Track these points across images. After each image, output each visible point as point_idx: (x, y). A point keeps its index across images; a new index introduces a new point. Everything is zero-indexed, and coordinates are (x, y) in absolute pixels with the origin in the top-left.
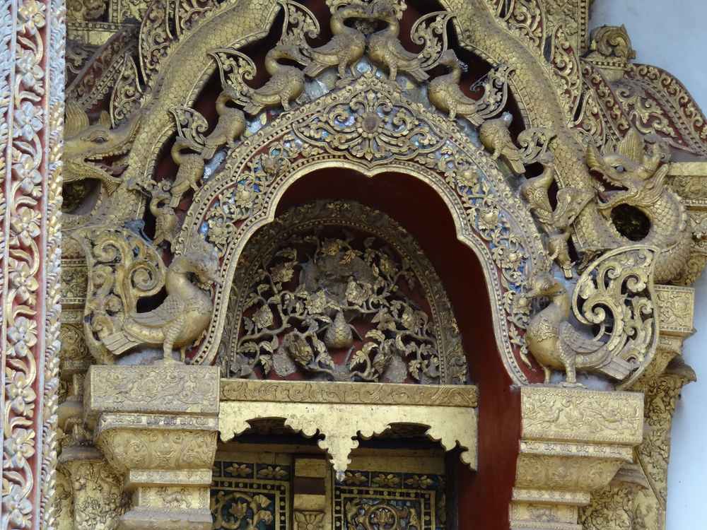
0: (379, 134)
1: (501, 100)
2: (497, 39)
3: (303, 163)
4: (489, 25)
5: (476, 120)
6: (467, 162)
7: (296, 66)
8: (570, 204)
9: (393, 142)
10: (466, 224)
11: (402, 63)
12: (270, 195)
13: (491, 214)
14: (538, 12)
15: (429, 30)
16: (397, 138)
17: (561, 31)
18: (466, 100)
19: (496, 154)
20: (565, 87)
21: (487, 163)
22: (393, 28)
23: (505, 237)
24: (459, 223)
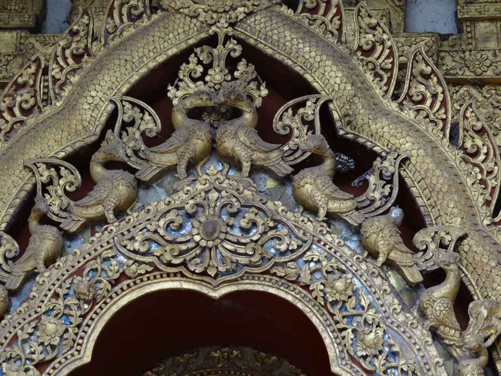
0: (222, 241)
1: (390, 194)
2: (385, 122)
3: (129, 286)
4: (375, 107)
5: (354, 219)
6: (339, 269)
7: (125, 170)
8: (487, 318)
9: (241, 251)
10: (342, 351)
11: (257, 155)
12: (86, 329)
13: (372, 336)
14: (440, 89)
15: (297, 118)
16: (245, 244)
17: (470, 110)
18: (341, 194)
19: (381, 259)
20: (480, 177)
21: (367, 271)
22: (248, 116)
23: (394, 364)
24: (332, 351)
